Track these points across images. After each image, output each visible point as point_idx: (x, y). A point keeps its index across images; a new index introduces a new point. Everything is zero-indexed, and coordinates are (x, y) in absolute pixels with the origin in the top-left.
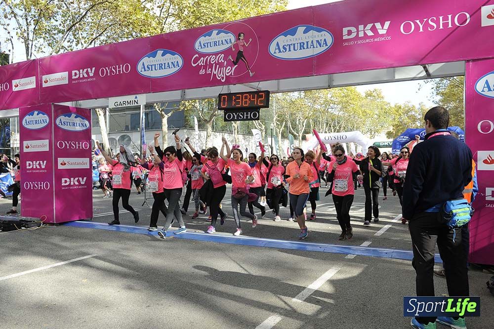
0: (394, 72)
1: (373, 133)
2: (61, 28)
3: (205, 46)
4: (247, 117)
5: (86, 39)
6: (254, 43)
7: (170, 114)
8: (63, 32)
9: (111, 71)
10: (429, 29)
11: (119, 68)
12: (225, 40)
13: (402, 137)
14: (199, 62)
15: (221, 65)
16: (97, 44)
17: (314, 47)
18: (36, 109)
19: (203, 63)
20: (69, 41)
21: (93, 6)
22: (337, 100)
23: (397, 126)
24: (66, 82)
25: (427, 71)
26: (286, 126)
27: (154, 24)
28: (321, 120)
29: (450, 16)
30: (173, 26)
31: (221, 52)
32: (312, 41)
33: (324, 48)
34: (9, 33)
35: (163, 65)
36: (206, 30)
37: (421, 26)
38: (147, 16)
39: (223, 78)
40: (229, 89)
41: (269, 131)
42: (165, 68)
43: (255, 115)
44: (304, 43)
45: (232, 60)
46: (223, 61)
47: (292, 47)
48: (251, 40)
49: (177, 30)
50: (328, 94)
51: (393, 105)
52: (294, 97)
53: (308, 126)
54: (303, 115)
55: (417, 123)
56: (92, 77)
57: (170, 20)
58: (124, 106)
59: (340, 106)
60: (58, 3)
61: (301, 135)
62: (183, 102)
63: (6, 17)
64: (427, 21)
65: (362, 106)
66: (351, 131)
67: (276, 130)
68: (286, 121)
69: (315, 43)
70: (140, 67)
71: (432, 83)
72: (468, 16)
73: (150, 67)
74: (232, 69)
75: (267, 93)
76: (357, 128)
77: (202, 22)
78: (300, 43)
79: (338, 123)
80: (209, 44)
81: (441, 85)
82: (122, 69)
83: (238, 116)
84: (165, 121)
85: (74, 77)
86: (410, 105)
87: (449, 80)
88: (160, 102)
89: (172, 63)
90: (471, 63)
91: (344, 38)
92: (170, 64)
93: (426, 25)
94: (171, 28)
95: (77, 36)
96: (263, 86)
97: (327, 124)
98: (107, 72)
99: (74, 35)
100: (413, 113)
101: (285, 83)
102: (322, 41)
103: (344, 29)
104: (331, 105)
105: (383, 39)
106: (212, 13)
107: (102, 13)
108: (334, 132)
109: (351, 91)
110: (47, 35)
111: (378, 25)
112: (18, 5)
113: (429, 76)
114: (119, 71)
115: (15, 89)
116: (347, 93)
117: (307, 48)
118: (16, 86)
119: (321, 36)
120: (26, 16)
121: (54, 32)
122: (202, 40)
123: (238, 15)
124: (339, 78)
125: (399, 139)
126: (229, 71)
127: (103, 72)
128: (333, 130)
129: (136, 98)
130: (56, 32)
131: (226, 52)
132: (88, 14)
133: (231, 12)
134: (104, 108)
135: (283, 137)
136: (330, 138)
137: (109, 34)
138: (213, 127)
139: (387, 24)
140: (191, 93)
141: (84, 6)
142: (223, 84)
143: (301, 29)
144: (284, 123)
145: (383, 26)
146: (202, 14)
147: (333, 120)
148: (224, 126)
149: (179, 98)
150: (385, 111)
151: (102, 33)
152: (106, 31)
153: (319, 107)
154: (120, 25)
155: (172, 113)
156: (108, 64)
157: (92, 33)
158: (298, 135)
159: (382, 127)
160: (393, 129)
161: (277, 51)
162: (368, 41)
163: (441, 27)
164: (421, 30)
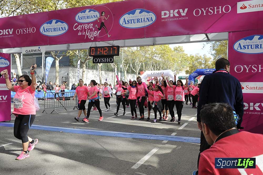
0: (190, 37)
1: (178, 71)
3: (82, 18)
4: (106, 61)
5: (8, 11)
6: (110, 18)
7: (60, 58)
9: (24, 31)
10: (209, 14)
11: (29, 29)
12: (94, 16)
13: (194, 73)
14: (78, 28)
15: (91, 30)
16: (15, 14)
17: (145, 22)
19: (80, 28)
22: (158, 52)
23: (191, 67)
25: (207, 37)
26: (129, 66)
28: (149, 63)
29: (220, 7)
30: (62, 5)
31: (91, 23)
32: (144, 18)
33: (151, 22)
35: (56, 29)
36: (83, 9)
37: (205, 12)
39: (92, 38)
40: (96, 44)
41: (120, 69)
42: (57, 31)
43: (111, 60)
44: (139, 19)
45: (98, 28)
46: (92, 28)
47: (133, 21)
48: (109, 16)
49: (65, 9)
50: (154, 48)
51: (189, 56)
52: (134, 50)
53: (142, 66)
54: (139, 60)
55: (202, 66)
56: (11, 35)
58: (32, 52)
59: (160, 55)
61: (138, 72)
62: (68, 51)
64: (208, 9)
65: (172, 56)
66: (166, 70)
67: (124, 69)
68: (129, 64)
69: (146, 19)
70: (41, 30)
71: (211, 44)
72: (230, 7)
73: (48, 30)
74: (97, 33)
75: (118, 47)
76: (170, 68)
77: (80, 4)
78: (137, 19)
79: (159, 65)
80: (84, 18)
81: (215, 45)
82: (31, 30)
83: (101, 60)
84: (57, 62)
86: (199, 56)
87: (220, 43)
88: (54, 51)
89: (62, 28)
90: (231, 33)
91: (162, 17)
92: (60, 28)
93: (208, 11)
94: (61, 7)
95: (2, 9)
96: (116, 43)
97: (153, 65)
98: (21, 32)
100: (200, 60)
101: (128, 42)
102: (150, 18)
103: (162, 12)
108: (157, 70)
109: (166, 47)
111: (181, 11)
113: (208, 40)
114: (29, 31)
116: (164, 48)
117: (141, 22)
119: (149, 15)
122: (80, 15)
124: (159, 39)
125: (192, 75)
126: (96, 34)
127: (18, 32)
128: (156, 69)
129: (39, 48)
131: (94, 23)
134: (19, 54)
135: (128, 72)
136: (154, 74)
137: (23, 9)
138: (86, 66)
139: (186, 10)
140: (73, 46)
142: (92, 41)
143: (138, 11)
144: (128, 64)
145: (184, 11)
147: (156, 63)
148: (93, 66)
149: (66, 49)
150: (185, 59)
151: (18, 8)
152: (21, 7)
153: (148, 56)
154: (30, 3)
155: (61, 57)
156: (22, 27)
157: (12, 7)
158: (136, 71)
159: (183, 67)
160: (189, 69)
161: (124, 23)
162: (175, 19)
163: (216, 13)
164: (205, 14)
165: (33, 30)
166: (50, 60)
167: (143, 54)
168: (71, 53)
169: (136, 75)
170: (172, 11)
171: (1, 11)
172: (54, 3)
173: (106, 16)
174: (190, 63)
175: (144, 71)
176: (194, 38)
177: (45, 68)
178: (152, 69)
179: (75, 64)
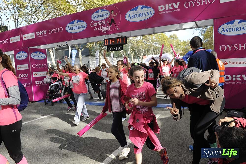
0: (182, 25)
2: (30, 13)
3: (96, 17)
4: (117, 49)
5: (42, 17)
6: (118, 15)
8: (31, 15)
9: (54, 31)
10: (197, 5)
11: (58, 29)
12: (105, 14)
13: (187, 55)
14: (94, 25)
15: (104, 26)
16: (47, 19)
17: (146, 15)
18: (21, 51)
19: (96, 25)
20: (34, 19)
21: (44, 2)
22: (157, 40)
23: (184, 50)
24: (34, 37)
25: (197, 24)
26: (135, 53)
27: (72, 9)
28: (150, 49)
31: (104, 20)
32: (145, 13)
33: (150, 16)
34: (7, 16)
35: (78, 27)
36: (96, 10)
37: (193, 4)
38: (69, 5)
39: (105, 32)
40: (108, 37)
42: (78, 28)
44: (141, 14)
45: (109, 23)
46: (105, 24)
47: (136, 16)
48: (117, 13)
49: (82, 10)
50: (154, 37)
51: (182, 41)
52: (138, 39)
53: (145, 52)
54: (142, 47)
56: (45, 34)
57: (80, 6)
58: (62, 47)
59: (159, 43)
60: (28, 1)
61: (142, 57)
62: (88, 44)
63: (5, 9)
64: (196, 1)
65: (168, 42)
66: (164, 53)
67: (131, 55)
68: (135, 51)
69: (146, 13)
70: (67, 29)
71: (199, 30)
73: (72, 28)
74: (109, 27)
75: (126, 38)
76: (167, 52)
77: (94, 7)
78: (140, 14)
79: (158, 50)
81: (203, 31)
82: (59, 30)
83: (113, 49)
84: (80, 53)
85: (37, 35)
87: (207, 29)
88: (77, 44)
89: (82, 26)
90: (216, 19)
92: (81, 26)
93: (196, 3)
94: (80, 10)
95: (38, 16)
96: (123, 34)
97: (153, 51)
98: (52, 32)
99: (36, 16)
101: (134, 32)
102: (150, 12)
103: (159, 6)
104: (155, 42)
105: (177, 10)
106: (99, 3)
107: (48, 5)
109: (163, 35)
110: (24, 17)
111: (174, 4)
112: (10, 3)
113: (197, 27)
114: (58, 31)
115: (11, 42)
116: (162, 36)
117: (143, 16)
118: (12, 40)
119: (149, 10)
120: (14, 8)
121: (27, 15)
122: (95, 14)
123: (111, 3)
124: (157, 29)
125: (185, 56)
126: (108, 28)
127: (50, 32)
128: (156, 53)
129: (66, 43)
130: (28, 15)
131: (106, 20)
132: (42, 6)
133: (107, 2)
134: (52, 49)
135: (134, 58)
136: (155, 57)
137: (52, 15)
138: (102, 55)
139: (178, 3)
140: (91, 39)
141: (40, 2)
142: (105, 34)
143: (139, 7)
144: (134, 51)
145: (176, 4)
146: (94, 3)
147: (156, 49)
148: (107, 54)
149: (86, 42)
150: (179, 44)
151: (49, 14)
152: (51, 13)
153: (149, 43)
154: (57, 10)
155: (83, 49)
156: (52, 28)
157: (44, 14)
158: (140, 56)
159: (178, 51)
160: (183, 52)
161: (129, 18)
162: (170, 11)
163: (202, 4)
164: (194, 6)
165: (61, 29)
166: (74, 52)
167: (145, 42)
168: (89, 45)
169: (141, 59)
170: (167, 5)
171: (37, 18)
172: (75, 8)
173: (115, 13)
174: (183, 47)
175: (146, 56)
176: (185, 25)
177: (71, 58)
178: (153, 54)
179: (93, 53)
